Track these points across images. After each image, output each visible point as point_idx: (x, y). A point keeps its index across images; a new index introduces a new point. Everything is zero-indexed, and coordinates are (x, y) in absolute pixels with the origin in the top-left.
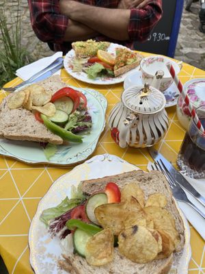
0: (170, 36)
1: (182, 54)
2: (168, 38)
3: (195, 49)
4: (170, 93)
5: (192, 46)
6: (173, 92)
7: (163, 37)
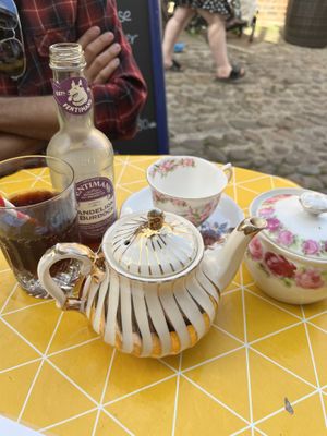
0: (156, 121)
1: (177, 145)
2: (153, 125)
3: (192, 134)
4: (216, 225)
5: (187, 131)
6: (220, 223)
7: (145, 124)
